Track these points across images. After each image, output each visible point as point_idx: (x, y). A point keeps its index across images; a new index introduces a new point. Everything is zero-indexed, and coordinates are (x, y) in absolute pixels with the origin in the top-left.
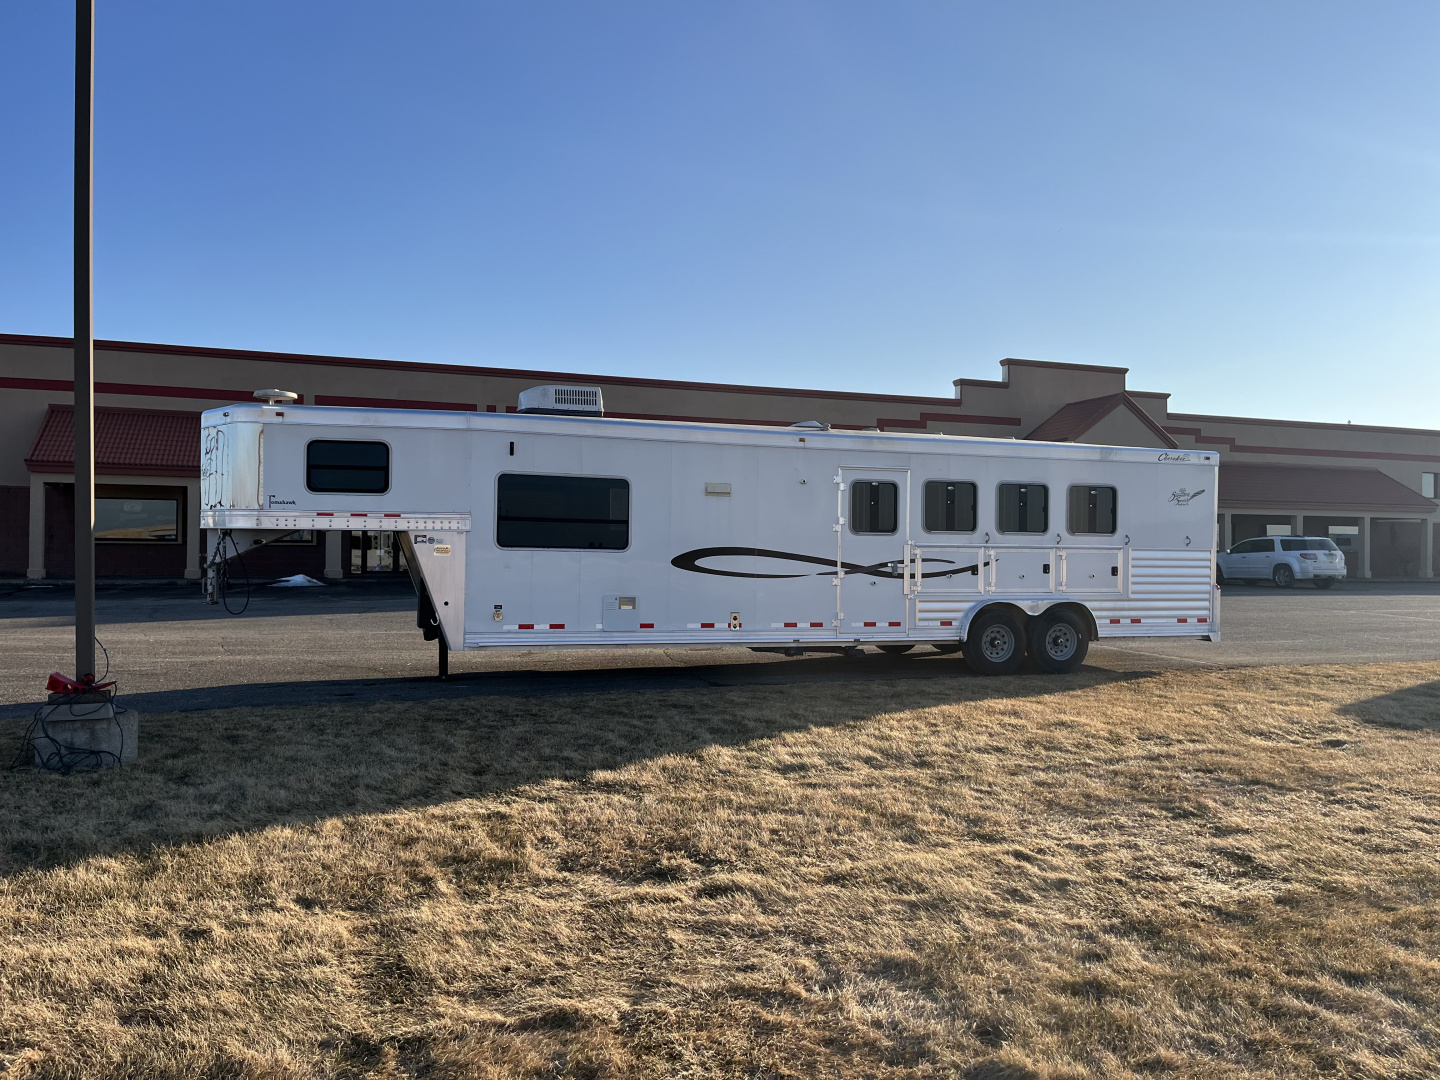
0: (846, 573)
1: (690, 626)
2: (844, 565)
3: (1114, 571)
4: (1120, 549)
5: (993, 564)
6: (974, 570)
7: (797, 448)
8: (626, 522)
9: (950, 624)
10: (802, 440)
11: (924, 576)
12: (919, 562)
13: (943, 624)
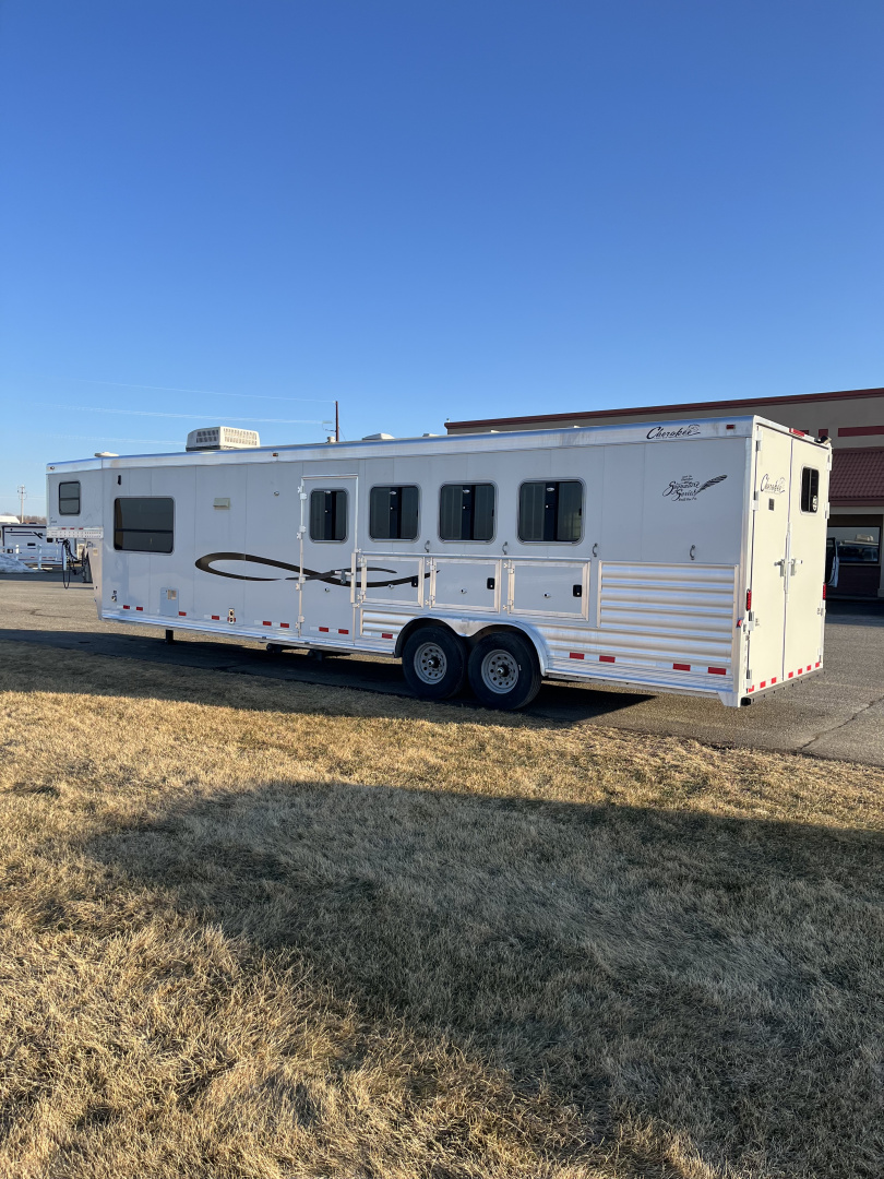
0: (307, 578)
1: (206, 616)
2: (305, 571)
3: (577, 590)
4: (587, 562)
5: (434, 575)
6: (414, 581)
7: (271, 463)
8: (172, 532)
9: (390, 637)
10: (275, 455)
11: (369, 585)
12: (364, 570)
13: (384, 636)
